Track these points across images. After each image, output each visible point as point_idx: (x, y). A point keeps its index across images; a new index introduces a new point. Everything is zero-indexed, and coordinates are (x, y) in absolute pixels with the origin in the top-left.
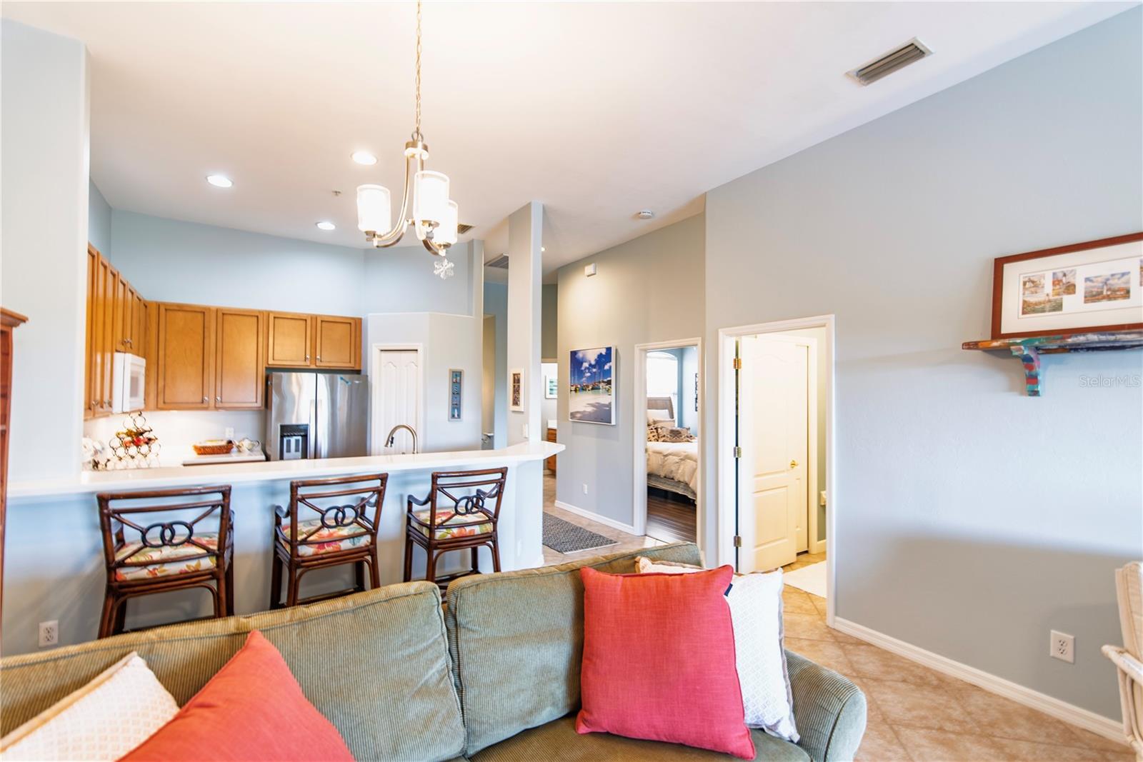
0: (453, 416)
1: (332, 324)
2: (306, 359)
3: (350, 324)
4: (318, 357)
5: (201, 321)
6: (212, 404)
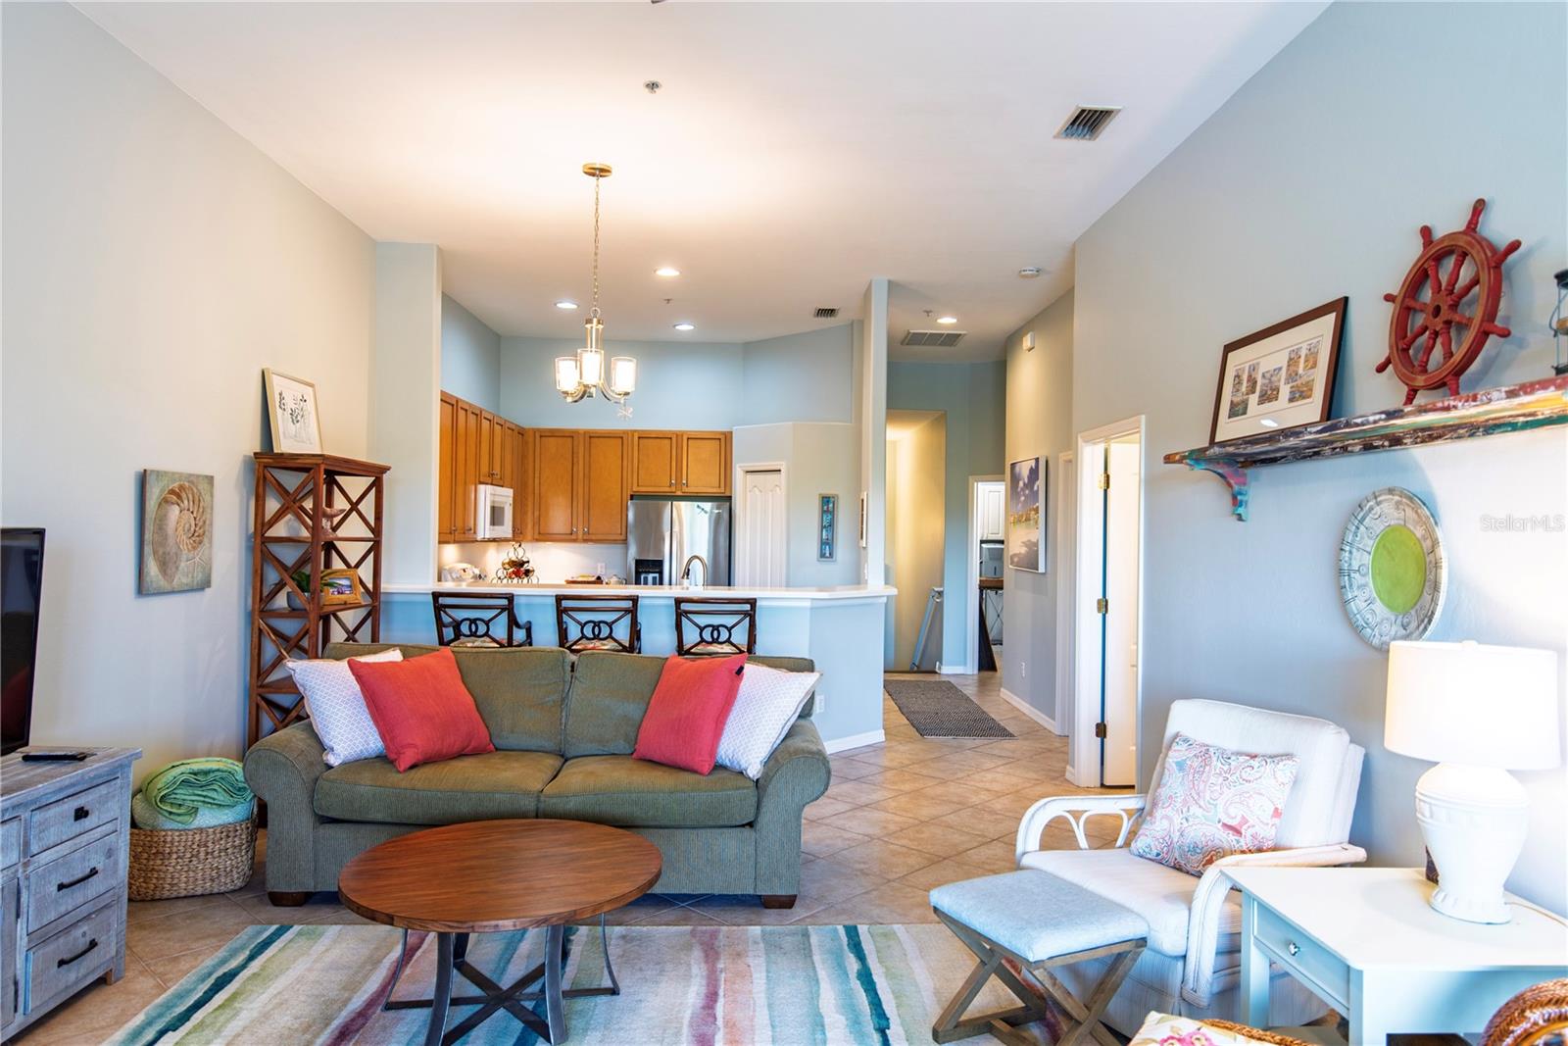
0: (823, 555)
1: (700, 440)
2: (671, 484)
3: (720, 440)
4: (684, 482)
5: (570, 446)
6: (580, 537)
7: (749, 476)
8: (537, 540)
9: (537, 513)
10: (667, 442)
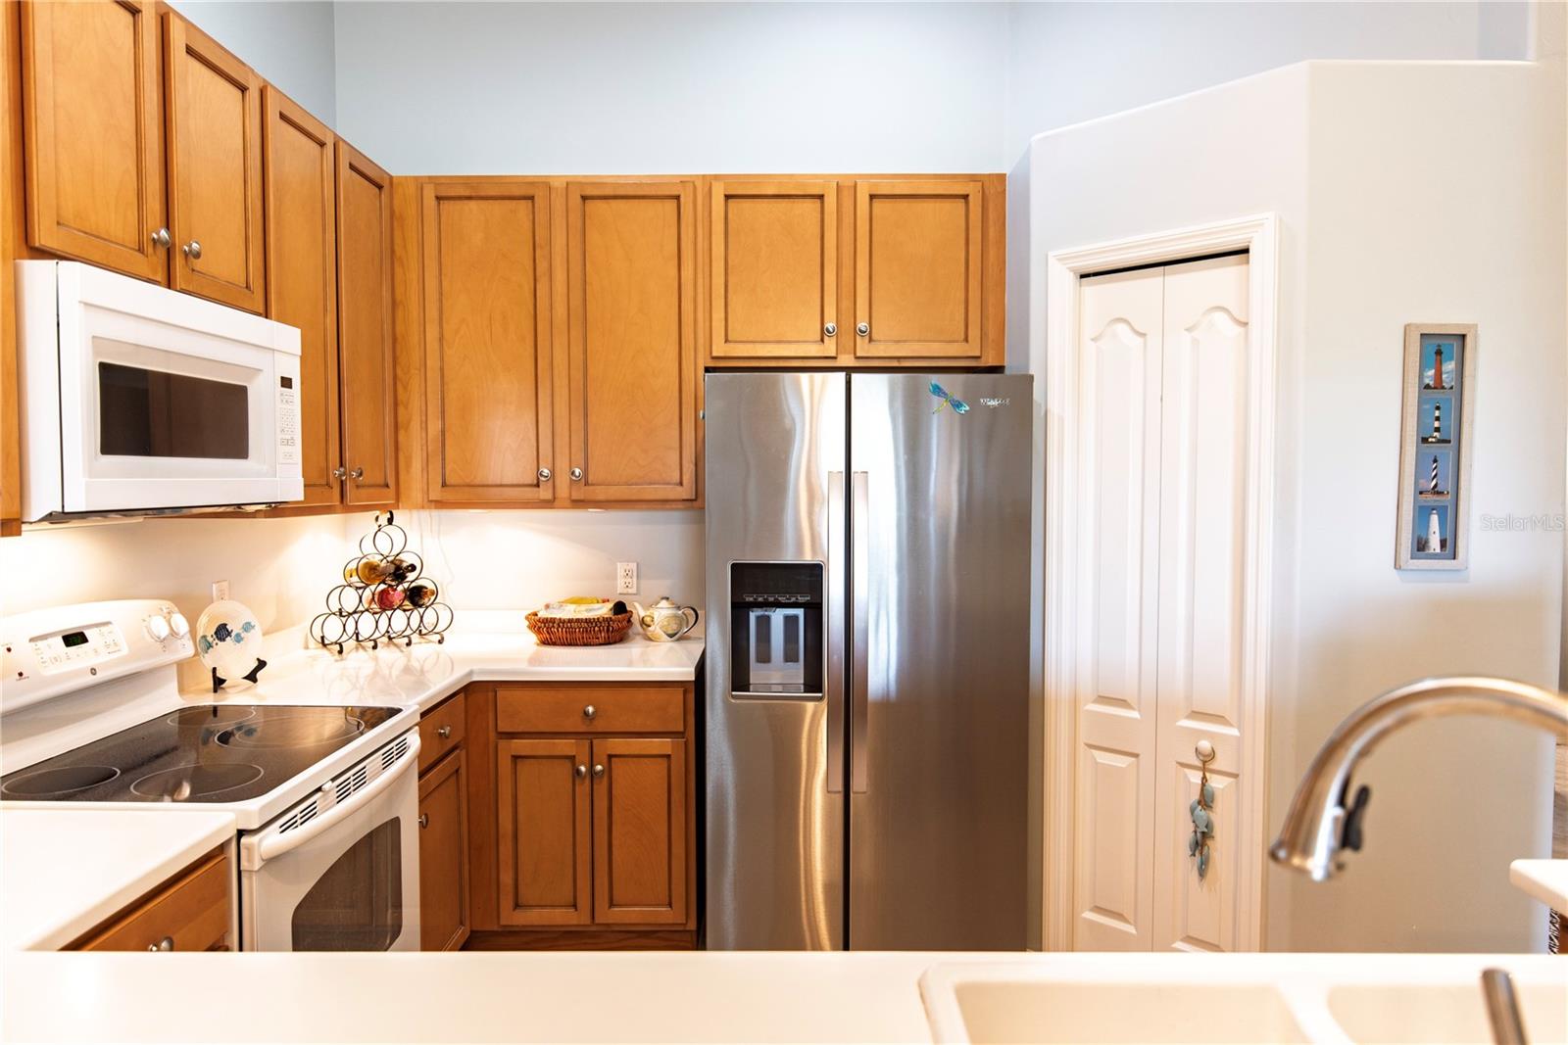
0: (1421, 546)
1: (903, 204)
2: (824, 332)
3: (966, 197)
4: (862, 325)
5: (527, 225)
6: (563, 490)
7: (1095, 288)
8: (440, 504)
9: (435, 427)
10: (812, 206)
